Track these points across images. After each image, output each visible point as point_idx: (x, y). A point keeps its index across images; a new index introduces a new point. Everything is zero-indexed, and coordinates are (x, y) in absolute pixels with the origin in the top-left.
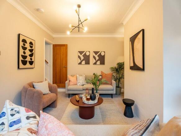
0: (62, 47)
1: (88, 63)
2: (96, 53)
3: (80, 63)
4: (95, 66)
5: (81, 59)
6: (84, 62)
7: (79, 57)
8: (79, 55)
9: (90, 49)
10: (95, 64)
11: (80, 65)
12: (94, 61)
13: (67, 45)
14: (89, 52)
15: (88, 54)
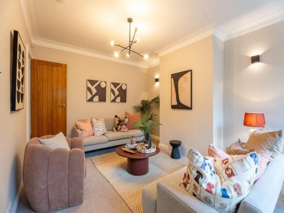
0: (55, 68)
1: (103, 99)
2: (115, 85)
3: (91, 100)
4: (113, 104)
5: (91, 93)
6: (96, 98)
7: (89, 89)
8: (89, 85)
9: (106, 79)
10: (114, 101)
11: (90, 103)
12: (113, 97)
13: (66, 65)
14: (106, 82)
15: (103, 85)
